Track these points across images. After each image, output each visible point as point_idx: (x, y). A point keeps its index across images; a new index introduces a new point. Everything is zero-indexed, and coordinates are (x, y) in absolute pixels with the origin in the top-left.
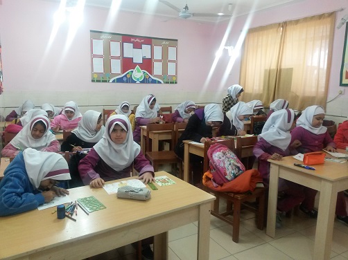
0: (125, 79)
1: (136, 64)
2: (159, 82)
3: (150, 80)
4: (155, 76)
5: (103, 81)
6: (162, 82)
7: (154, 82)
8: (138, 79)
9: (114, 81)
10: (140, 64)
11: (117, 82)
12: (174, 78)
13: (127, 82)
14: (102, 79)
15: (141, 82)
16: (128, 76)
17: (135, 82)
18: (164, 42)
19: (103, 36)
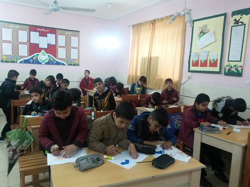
0: (31, 61)
1: (42, 49)
2: (63, 64)
3: (55, 63)
4: (59, 59)
5: (11, 62)
6: (66, 64)
7: (58, 63)
8: (43, 61)
9: (21, 62)
10: (45, 49)
11: (24, 63)
12: (77, 62)
13: (33, 63)
14: (10, 60)
15: (46, 64)
16: (35, 58)
17: (41, 63)
18: (67, 33)
19: (12, 26)
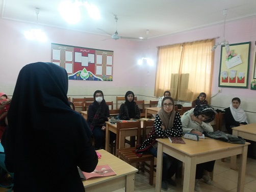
0: (75, 77)
1: (84, 67)
2: (100, 80)
3: (93, 78)
4: (97, 75)
6: (102, 80)
7: (96, 79)
8: (85, 78)
10: (86, 67)
11: (69, 79)
12: (111, 77)
13: (76, 79)
15: (87, 80)
16: (78, 75)
17: (82, 79)
18: (104, 53)
19: (60, 47)
